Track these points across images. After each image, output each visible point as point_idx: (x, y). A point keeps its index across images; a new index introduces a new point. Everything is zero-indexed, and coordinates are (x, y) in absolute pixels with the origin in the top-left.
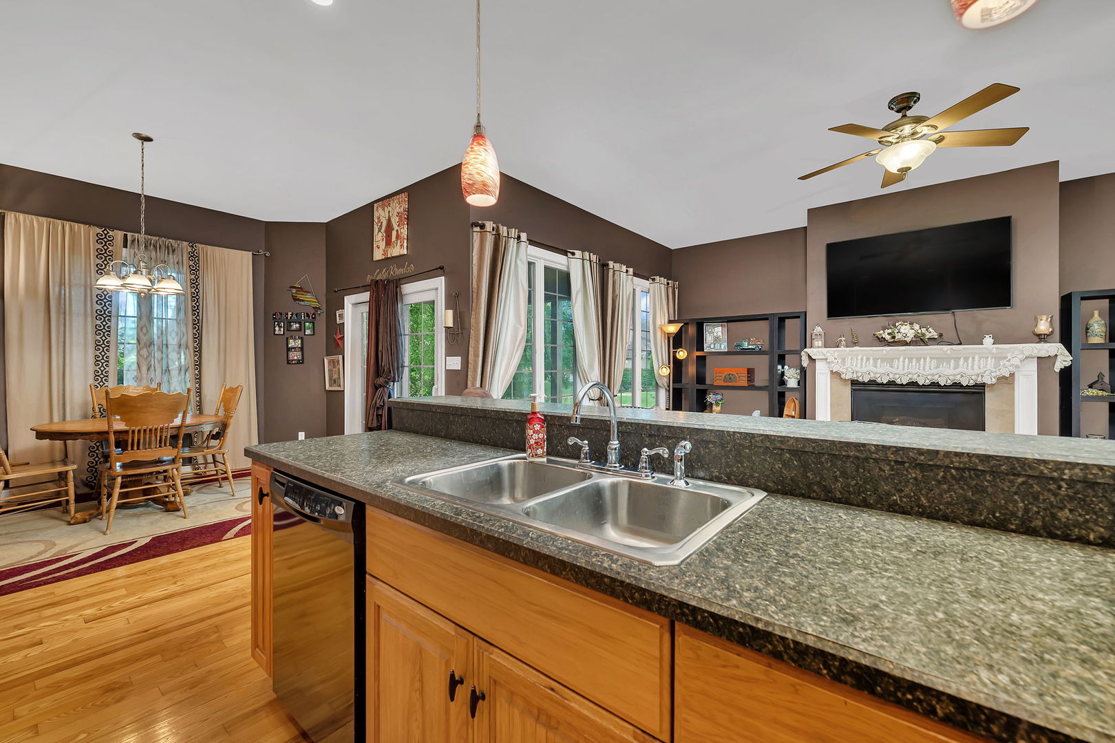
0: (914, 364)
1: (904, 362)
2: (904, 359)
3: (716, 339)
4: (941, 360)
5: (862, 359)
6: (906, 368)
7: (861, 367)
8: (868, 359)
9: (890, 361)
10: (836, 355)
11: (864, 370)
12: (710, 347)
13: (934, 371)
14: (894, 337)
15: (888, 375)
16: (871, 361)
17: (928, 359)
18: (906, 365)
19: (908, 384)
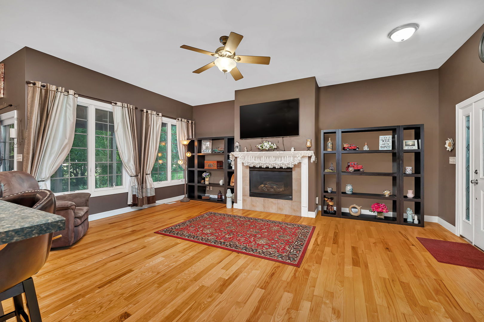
0: (268, 159)
1: (264, 158)
2: (265, 157)
3: (207, 148)
4: (276, 157)
5: (251, 157)
6: (265, 161)
7: (250, 161)
8: (253, 157)
9: (260, 158)
10: (242, 155)
11: (251, 162)
12: (204, 151)
13: (274, 162)
14: (262, 148)
15: (259, 164)
16: (254, 157)
17: (272, 157)
18: (265, 160)
19: (265, 168)
